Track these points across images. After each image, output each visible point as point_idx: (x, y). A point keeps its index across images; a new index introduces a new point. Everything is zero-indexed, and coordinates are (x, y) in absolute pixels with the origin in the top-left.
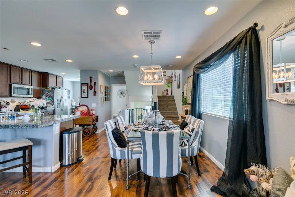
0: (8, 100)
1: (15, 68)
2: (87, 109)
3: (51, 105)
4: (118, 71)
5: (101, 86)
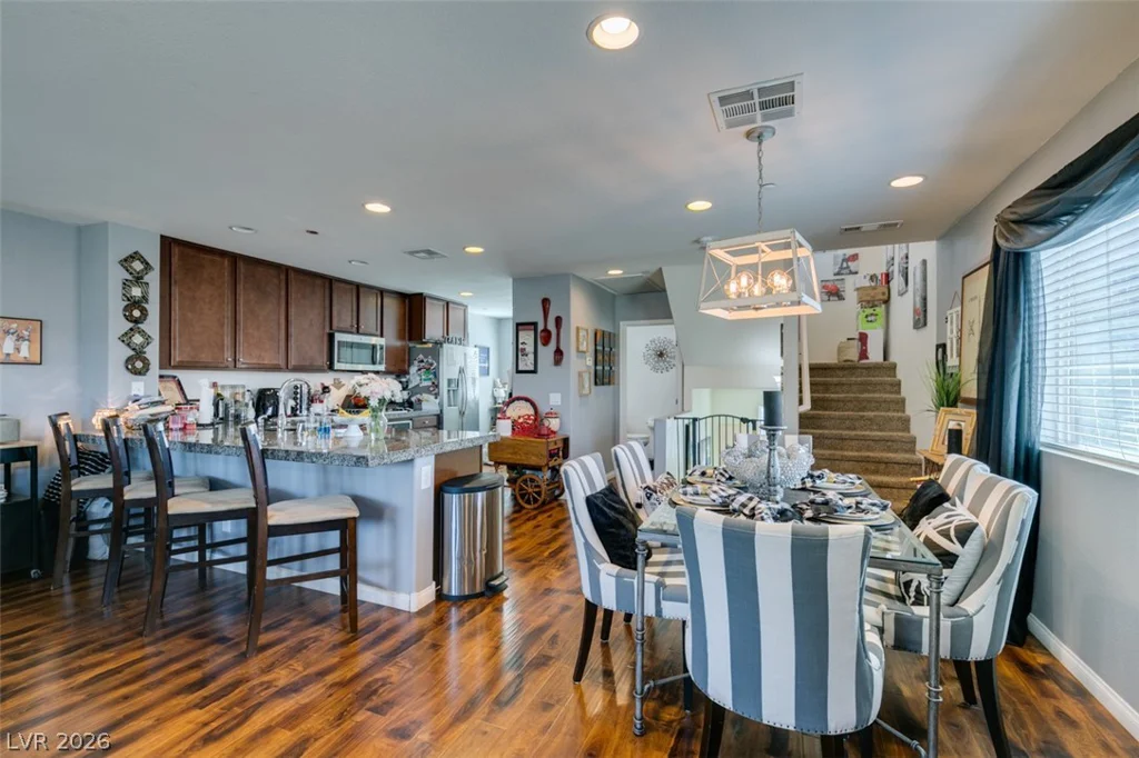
0: (327, 379)
1: (343, 285)
2: (532, 412)
3: (432, 397)
4: (641, 271)
5: (578, 329)
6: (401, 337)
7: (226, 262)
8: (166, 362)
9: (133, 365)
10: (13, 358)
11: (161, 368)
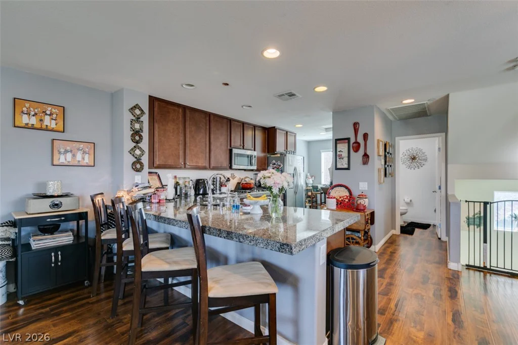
2: (348, 194)
5: (378, 141)
6: (264, 151)
7: (181, 110)
8: (152, 165)
9: (135, 166)
10: (81, 164)
11: (149, 168)
